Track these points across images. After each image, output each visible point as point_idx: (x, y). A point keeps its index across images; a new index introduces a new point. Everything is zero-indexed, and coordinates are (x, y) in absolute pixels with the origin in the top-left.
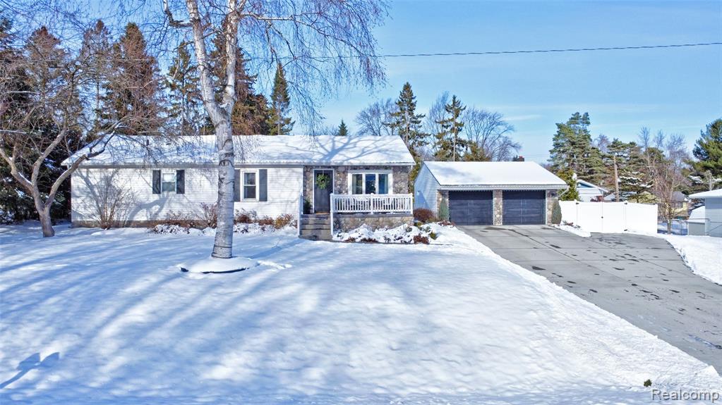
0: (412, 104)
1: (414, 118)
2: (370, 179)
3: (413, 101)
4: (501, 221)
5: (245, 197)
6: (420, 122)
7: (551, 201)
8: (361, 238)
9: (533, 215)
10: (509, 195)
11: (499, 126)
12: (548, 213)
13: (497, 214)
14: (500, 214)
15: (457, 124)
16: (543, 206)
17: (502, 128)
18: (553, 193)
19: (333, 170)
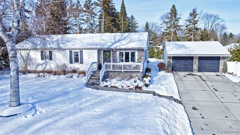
0: (175, 14)
1: (176, 19)
2: (127, 54)
3: (176, 12)
4: (197, 70)
5: (75, 62)
6: (179, 21)
7: (223, 62)
8: (111, 86)
9: (213, 68)
10: (201, 58)
11: (218, 20)
12: (221, 67)
13: (195, 67)
14: (197, 67)
15: (194, 21)
16: (219, 63)
17: (219, 21)
18: (224, 58)
19: (111, 50)
